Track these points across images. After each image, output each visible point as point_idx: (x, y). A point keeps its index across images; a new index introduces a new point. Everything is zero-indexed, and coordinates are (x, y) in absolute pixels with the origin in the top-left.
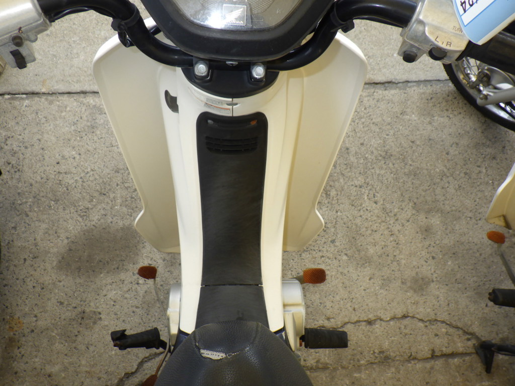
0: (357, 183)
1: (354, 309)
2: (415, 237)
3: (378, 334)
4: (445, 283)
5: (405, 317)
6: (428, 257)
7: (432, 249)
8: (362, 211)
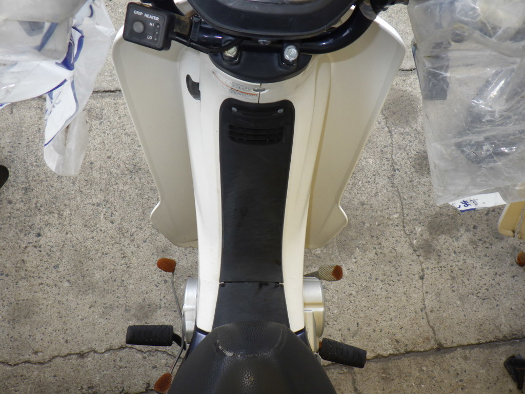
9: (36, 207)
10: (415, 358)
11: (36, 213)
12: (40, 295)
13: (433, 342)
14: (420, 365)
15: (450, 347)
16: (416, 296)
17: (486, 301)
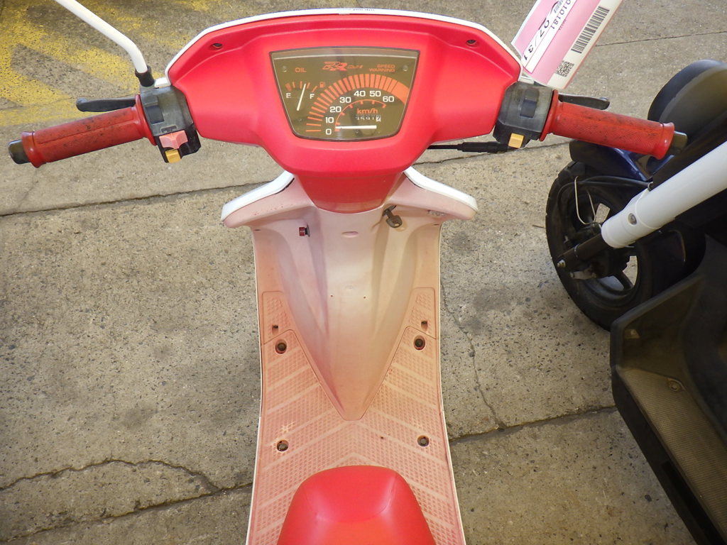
0: (83, 307)
1: (36, 460)
2: (146, 362)
3: (62, 489)
4: (172, 413)
5: (106, 462)
6: (157, 384)
7: (165, 372)
8: (81, 339)
9: (13, 319)
10: (473, 441)
11: (11, 325)
12: (8, 410)
13: (493, 422)
14: (479, 450)
15: (515, 426)
16: (467, 374)
17: (550, 373)
